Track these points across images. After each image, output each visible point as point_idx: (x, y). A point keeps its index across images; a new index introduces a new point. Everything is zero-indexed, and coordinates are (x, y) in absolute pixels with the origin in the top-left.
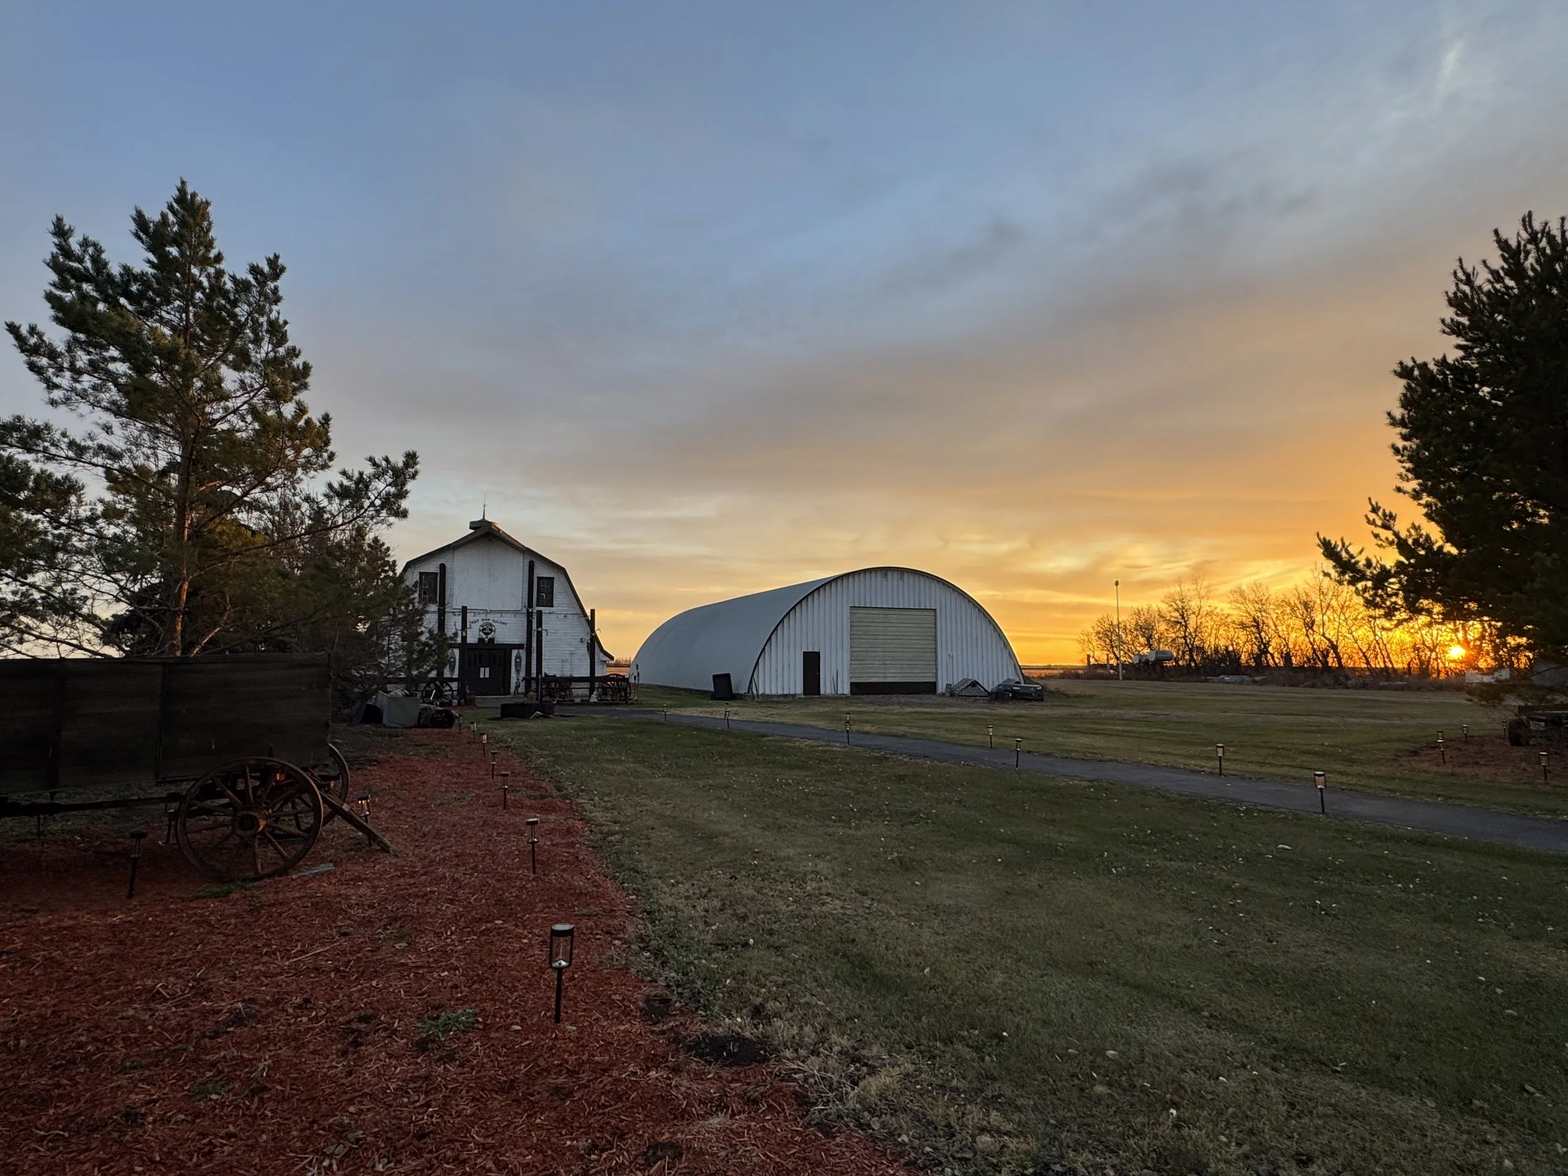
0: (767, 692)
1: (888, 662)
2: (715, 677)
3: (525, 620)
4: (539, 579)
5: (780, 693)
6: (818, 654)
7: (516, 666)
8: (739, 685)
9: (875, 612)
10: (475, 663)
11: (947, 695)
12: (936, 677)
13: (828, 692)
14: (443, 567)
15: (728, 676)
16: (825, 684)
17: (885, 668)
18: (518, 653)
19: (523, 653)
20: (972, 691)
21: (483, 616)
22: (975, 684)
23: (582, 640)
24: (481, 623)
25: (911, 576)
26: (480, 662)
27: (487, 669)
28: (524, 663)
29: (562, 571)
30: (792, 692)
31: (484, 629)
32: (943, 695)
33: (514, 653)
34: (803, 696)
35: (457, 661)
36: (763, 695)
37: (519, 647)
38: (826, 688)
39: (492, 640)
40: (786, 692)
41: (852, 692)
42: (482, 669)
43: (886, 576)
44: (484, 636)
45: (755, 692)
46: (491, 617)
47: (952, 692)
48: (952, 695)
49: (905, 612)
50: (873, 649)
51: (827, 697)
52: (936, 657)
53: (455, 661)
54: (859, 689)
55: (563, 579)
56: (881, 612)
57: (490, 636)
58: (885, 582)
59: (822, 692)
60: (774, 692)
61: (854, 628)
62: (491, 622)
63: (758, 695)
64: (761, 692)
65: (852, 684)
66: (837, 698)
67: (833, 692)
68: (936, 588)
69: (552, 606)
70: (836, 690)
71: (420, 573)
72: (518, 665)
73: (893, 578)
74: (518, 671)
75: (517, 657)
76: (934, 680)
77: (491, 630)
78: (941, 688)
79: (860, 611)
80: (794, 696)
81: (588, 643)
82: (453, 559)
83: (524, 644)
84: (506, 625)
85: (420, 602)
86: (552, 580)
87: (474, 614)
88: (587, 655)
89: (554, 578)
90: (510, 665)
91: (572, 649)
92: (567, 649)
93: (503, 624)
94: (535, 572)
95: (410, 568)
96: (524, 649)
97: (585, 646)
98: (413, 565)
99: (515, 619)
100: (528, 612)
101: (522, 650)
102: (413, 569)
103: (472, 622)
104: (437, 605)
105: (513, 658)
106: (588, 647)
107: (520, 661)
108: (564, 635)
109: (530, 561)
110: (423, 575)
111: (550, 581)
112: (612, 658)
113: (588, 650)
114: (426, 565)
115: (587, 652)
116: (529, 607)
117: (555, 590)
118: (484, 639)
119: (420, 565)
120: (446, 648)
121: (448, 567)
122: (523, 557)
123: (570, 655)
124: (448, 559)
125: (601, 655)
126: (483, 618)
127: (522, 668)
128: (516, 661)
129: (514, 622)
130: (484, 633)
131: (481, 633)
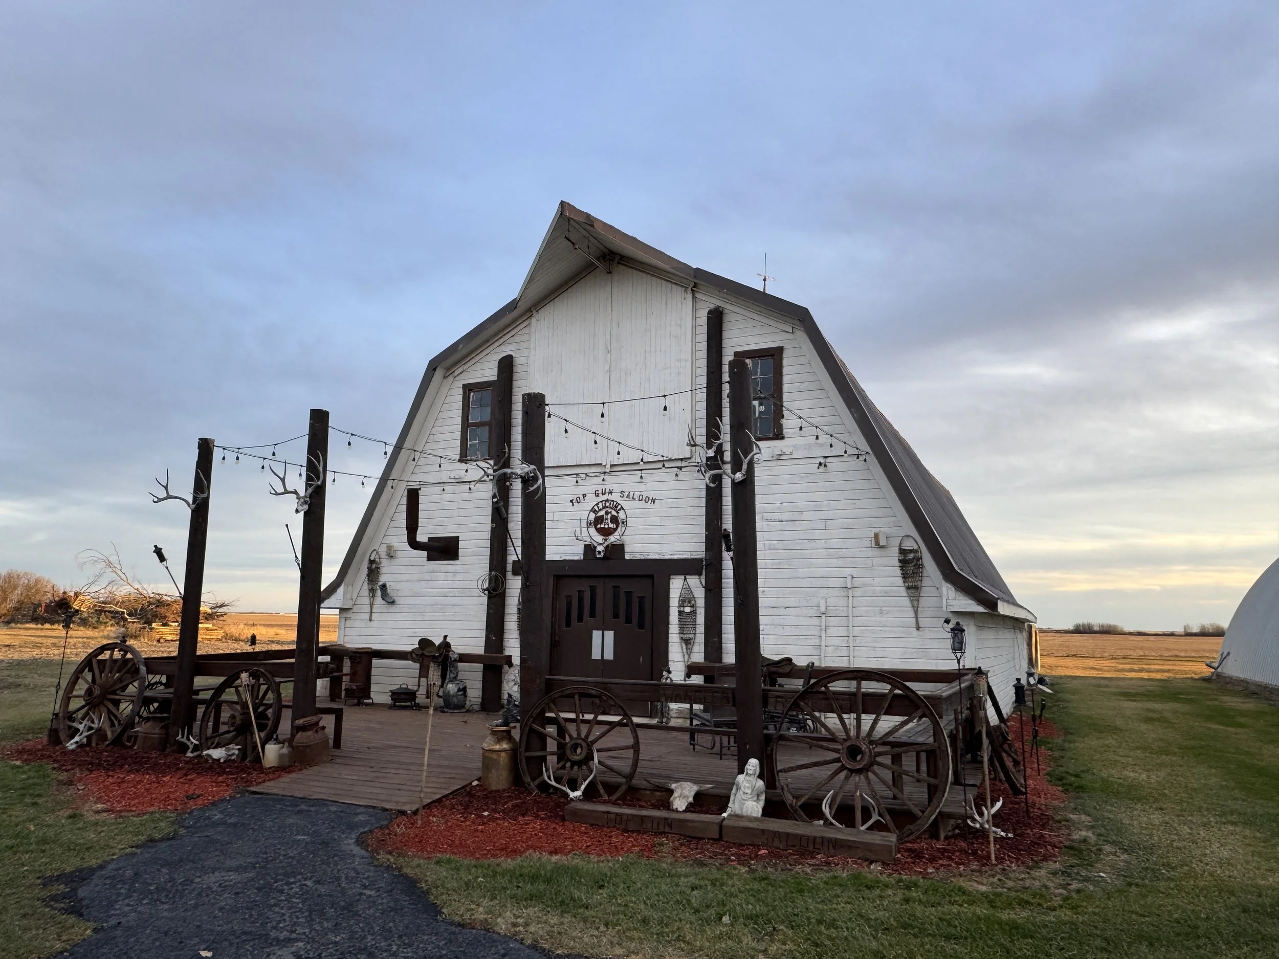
3: (702, 485)
4: (741, 357)
7: (682, 630)
10: (580, 619)
14: (506, 366)
18: (687, 589)
19: (696, 584)
21: (595, 483)
23: (877, 544)
24: (591, 501)
26: (593, 614)
27: (609, 635)
28: (701, 619)
31: (599, 520)
33: (676, 585)
37: (685, 567)
39: (617, 550)
42: (596, 635)
44: (599, 538)
46: (618, 483)
57: (612, 539)
62: (615, 497)
69: (779, 436)
71: (465, 386)
72: (687, 621)
74: (688, 642)
75: (683, 601)
77: (615, 520)
81: (902, 551)
82: (526, 337)
83: (701, 560)
84: (654, 501)
85: (463, 459)
86: (774, 355)
87: (573, 479)
88: (903, 591)
89: (780, 350)
90: (667, 623)
91: (848, 572)
92: (833, 572)
93: (647, 500)
94: (725, 334)
95: (445, 377)
96: (700, 574)
97: (892, 559)
98: (448, 369)
99: (678, 485)
100: (708, 459)
101: (697, 577)
102: (451, 378)
103: (572, 501)
104: (492, 462)
105: (674, 602)
106: (904, 563)
107: (694, 613)
108: (822, 525)
109: (712, 306)
110: (471, 390)
111: (770, 361)
112: (991, 604)
113: (905, 576)
114: (478, 366)
115: (900, 581)
116: (709, 445)
117: (785, 388)
118: (595, 547)
119: (465, 367)
120: (509, 575)
121: (519, 360)
122: (690, 296)
123: (844, 594)
124: (517, 339)
125: (948, 590)
126: (596, 487)
127: (697, 636)
128: (681, 613)
129: (672, 494)
130: (599, 530)
131: (592, 530)
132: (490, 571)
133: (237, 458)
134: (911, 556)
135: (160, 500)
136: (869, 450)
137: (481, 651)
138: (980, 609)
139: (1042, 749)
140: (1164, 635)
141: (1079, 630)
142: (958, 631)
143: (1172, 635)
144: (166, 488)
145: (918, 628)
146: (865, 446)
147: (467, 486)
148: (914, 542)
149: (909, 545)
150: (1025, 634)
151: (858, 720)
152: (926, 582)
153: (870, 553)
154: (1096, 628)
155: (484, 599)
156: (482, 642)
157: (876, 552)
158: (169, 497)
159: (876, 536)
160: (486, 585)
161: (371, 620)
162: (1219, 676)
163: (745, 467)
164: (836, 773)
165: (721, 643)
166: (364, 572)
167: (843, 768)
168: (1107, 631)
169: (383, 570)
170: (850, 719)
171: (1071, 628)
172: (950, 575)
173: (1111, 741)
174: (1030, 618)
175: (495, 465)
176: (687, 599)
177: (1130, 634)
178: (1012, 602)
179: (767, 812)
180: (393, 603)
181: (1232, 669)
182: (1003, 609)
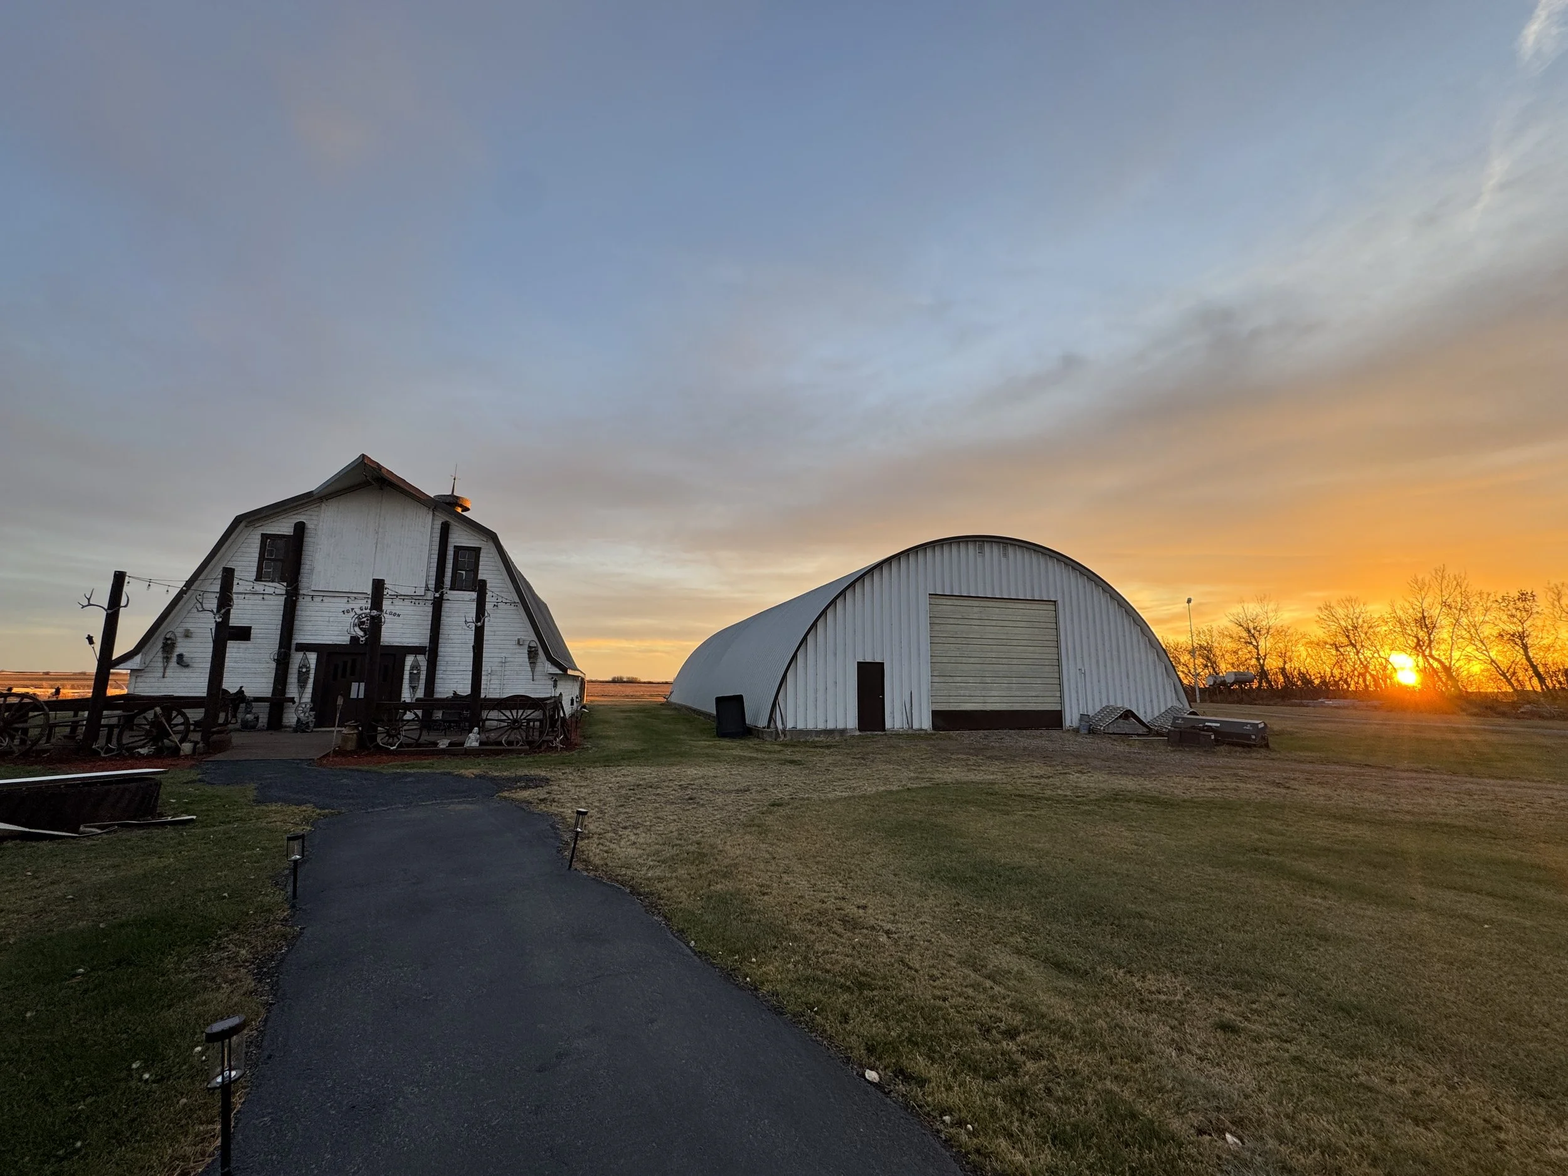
0: (800, 726)
1: (988, 680)
2: (720, 701)
3: (429, 609)
4: (457, 549)
5: (821, 726)
6: (881, 665)
7: (411, 682)
8: (756, 714)
9: (966, 603)
10: (342, 675)
11: (1083, 731)
12: (1062, 703)
13: (897, 726)
14: (300, 528)
15: (739, 699)
16: (892, 713)
17: (984, 689)
18: (416, 661)
19: (422, 660)
20: (1126, 726)
21: (361, 603)
22: (1128, 714)
23: (519, 643)
24: (357, 613)
25: (1019, 552)
26: (353, 673)
27: (362, 685)
28: (423, 676)
29: (493, 537)
30: (840, 726)
31: (361, 623)
32: (1076, 731)
33: (409, 660)
34: (858, 733)
35: (312, 672)
36: (794, 731)
37: (417, 650)
38: (894, 719)
40: (830, 726)
41: (935, 726)
42: (355, 686)
43: (981, 548)
44: (363, 634)
45: (780, 726)
47: (1090, 728)
48: (1092, 731)
49: (1010, 605)
50: (964, 660)
51: (898, 735)
52: (1060, 672)
53: (308, 672)
54: (945, 720)
55: (494, 550)
56: (976, 603)
58: (979, 560)
59: (888, 725)
60: (811, 726)
61: (937, 628)
63: (784, 731)
64: (789, 726)
65: (935, 714)
66: (913, 736)
67: (906, 726)
68: (1055, 570)
70: (910, 721)
71: (263, 535)
72: (414, 678)
73: (992, 553)
74: (414, 687)
75: (412, 668)
76: (1059, 709)
78: (1071, 719)
79: (944, 601)
80: (843, 732)
81: (530, 647)
82: (316, 513)
83: (426, 647)
84: (399, 615)
85: (259, 578)
86: (477, 551)
87: (346, 599)
88: (528, 664)
89: (480, 549)
90: (402, 679)
91: (503, 655)
92: (496, 655)
93: (395, 614)
94: (450, 536)
95: (246, 527)
96: (425, 654)
97: (525, 650)
98: (249, 522)
99: (414, 608)
100: (435, 598)
101: (423, 656)
102: (251, 528)
103: (343, 612)
104: (285, 584)
105: (407, 668)
106: (530, 652)
107: (419, 673)
108: (493, 633)
109: (443, 521)
110: (267, 538)
111: (474, 553)
112: (565, 670)
113: (530, 658)
114: (274, 524)
115: (527, 660)
116: (436, 591)
117: (480, 567)
118: (359, 638)
119: (264, 523)
120: (293, 650)
121: (310, 525)
122: (431, 513)
123: (500, 665)
124: (308, 512)
125: (548, 665)
126: (361, 605)
127: (420, 685)
128: (410, 673)
129: (412, 613)
130: (361, 629)
131: (357, 629)
132: (280, 648)
133: (149, 585)
134: (533, 649)
135: (83, 607)
136: (519, 601)
137: (270, 695)
138: (561, 672)
139: (579, 730)
140: (663, 683)
141: (614, 681)
142: (555, 681)
143: (667, 683)
144: (89, 600)
145: (533, 680)
146: (517, 600)
147: (261, 596)
148: (536, 643)
149: (533, 644)
150: (579, 683)
151: (517, 713)
152: (539, 660)
153: (515, 647)
154: (625, 680)
155: (274, 665)
156: (271, 690)
157: (518, 647)
158: (89, 605)
159: (519, 640)
160: (276, 658)
161: (164, 677)
162: (667, 702)
163: (482, 621)
164: (507, 730)
165: (434, 688)
166: (160, 645)
167: (511, 728)
168: (632, 681)
169: (178, 645)
170: (514, 712)
171: (610, 679)
172: (550, 658)
173: (607, 726)
174: (582, 675)
175: (287, 586)
176: (415, 666)
177: (644, 683)
178: (576, 669)
179: (481, 744)
180: (187, 666)
181: (674, 699)
182: (570, 672)
